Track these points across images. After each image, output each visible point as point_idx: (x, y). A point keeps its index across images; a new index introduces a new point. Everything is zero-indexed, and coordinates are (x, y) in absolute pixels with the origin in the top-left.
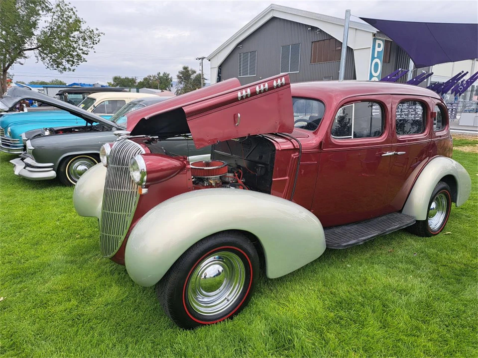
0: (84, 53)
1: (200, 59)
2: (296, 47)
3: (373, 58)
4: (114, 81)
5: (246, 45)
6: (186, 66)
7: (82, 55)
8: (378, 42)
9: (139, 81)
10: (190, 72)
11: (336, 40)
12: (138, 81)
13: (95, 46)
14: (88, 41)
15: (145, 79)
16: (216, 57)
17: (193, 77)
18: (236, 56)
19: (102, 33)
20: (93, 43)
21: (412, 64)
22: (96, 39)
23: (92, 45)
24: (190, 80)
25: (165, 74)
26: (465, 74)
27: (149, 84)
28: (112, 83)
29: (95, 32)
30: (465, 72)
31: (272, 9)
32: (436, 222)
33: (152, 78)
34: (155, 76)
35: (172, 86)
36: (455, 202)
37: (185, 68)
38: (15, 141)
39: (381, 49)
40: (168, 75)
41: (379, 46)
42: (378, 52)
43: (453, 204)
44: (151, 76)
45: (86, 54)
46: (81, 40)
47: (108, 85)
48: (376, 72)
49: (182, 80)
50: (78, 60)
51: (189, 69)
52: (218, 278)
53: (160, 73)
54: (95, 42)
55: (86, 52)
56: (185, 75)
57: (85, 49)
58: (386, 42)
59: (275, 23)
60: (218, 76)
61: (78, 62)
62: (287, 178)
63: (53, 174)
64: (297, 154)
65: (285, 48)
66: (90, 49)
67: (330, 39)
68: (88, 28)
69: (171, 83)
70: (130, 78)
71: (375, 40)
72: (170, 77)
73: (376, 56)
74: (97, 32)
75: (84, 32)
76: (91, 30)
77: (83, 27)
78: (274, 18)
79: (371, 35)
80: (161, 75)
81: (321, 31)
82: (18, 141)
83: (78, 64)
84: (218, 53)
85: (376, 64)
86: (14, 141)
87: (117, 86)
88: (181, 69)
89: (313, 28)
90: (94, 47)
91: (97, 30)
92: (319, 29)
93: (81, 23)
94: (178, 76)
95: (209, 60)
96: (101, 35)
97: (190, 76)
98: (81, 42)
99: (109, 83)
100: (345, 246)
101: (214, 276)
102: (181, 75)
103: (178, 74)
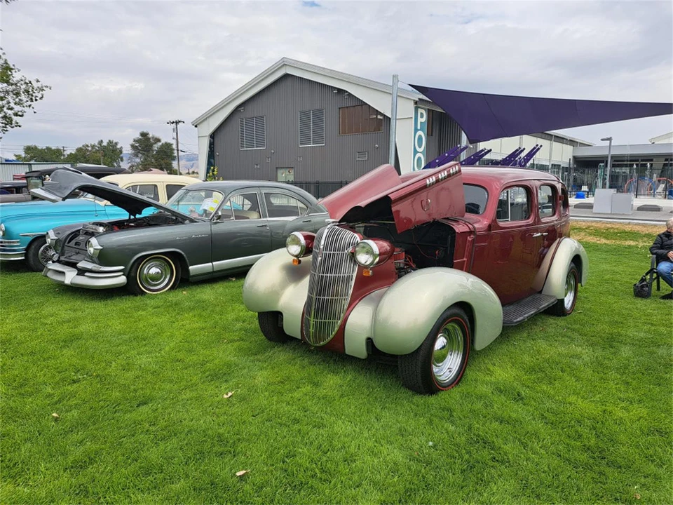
0: (16, 115)
1: (173, 123)
2: (318, 114)
3: (416, 130)
4: (26, 153)
5: (250, 107)
6: (145, 131)
7: (13, 117)
8: (420, 111)
9: (69, 153)
10: (151, 140)
11: (369, 106)
12: (67, 153)
13: (34, 104)
14: (23, 97)
15: (79, 150)
16: (205, 123)
17: (156, 147)
18: (236, 121)
19: (47, 87)
20: (32, 100)
21: (464, 137)
22: (37, 94)
23: (29, 103)
24: (151, 152)
25: (110, 142)
26: (522, 151)
27: (85, 158)
28: (23, 156)
29: (35, 85)
30: (522, 149)
31: (284, 63)
32: (568, 301)
33: (90, 149)
34: (93, 147)
35: (122, 160)
36: (581, 283)
37: (144, 135)
38: (13, 242)
39: (424, 119)
40: (116, 144)
41: (422, 116)
42: (421, 123)
43: (579, 285)
44: (88, 146)
45: (20, 116)
46: (11, 94)
47: (14, 158)
48: (420, 147)
49: (139, 152)
50: (6, 124)
51: (151, 136)
52: (443, 351)
53: (102, 141)
54: (34, 98)
55: (20, 113)
56: (144, 144)
57: (17, 108)
58: (429, 111)
59: (288, 82)
60: (210, 147)
61: (6, 127)
62: (465, 259)
63: (122, 279)
64: (472, 236)
65: (305, 114)
66: (26, 109)
67: (362, 105)
68: (23, 78)
69: (121, 155)
70: (53, 148)
71: (416, 109)
72: (118, 147)
73: (419, 128)
74: (39, 85)
75: (16, 84)
76: (27, 81)
77: (16, 77)
78: (286, 76)
79: (413, 103)
80: (105, 144)
81: (350, 94)
82: (18, 242)
83: (7, 131)
84: (209, 117)
85: (420, 138)
86: (8, 242)
87: (30, 160)
88: (138, 136)
89: (340, 91)
90: (32, 106)
91: (38, 81)
92: (347, 92)
93: (13, 71)
94: (133, 146)
95: (196, 126)
96: (44, 88)
97: (151, 145)
98: (10, 98)
99: (16, 156)
100: (516, 322)
101: (441, 349)
102: (137, 145)
103: (132, 142)
